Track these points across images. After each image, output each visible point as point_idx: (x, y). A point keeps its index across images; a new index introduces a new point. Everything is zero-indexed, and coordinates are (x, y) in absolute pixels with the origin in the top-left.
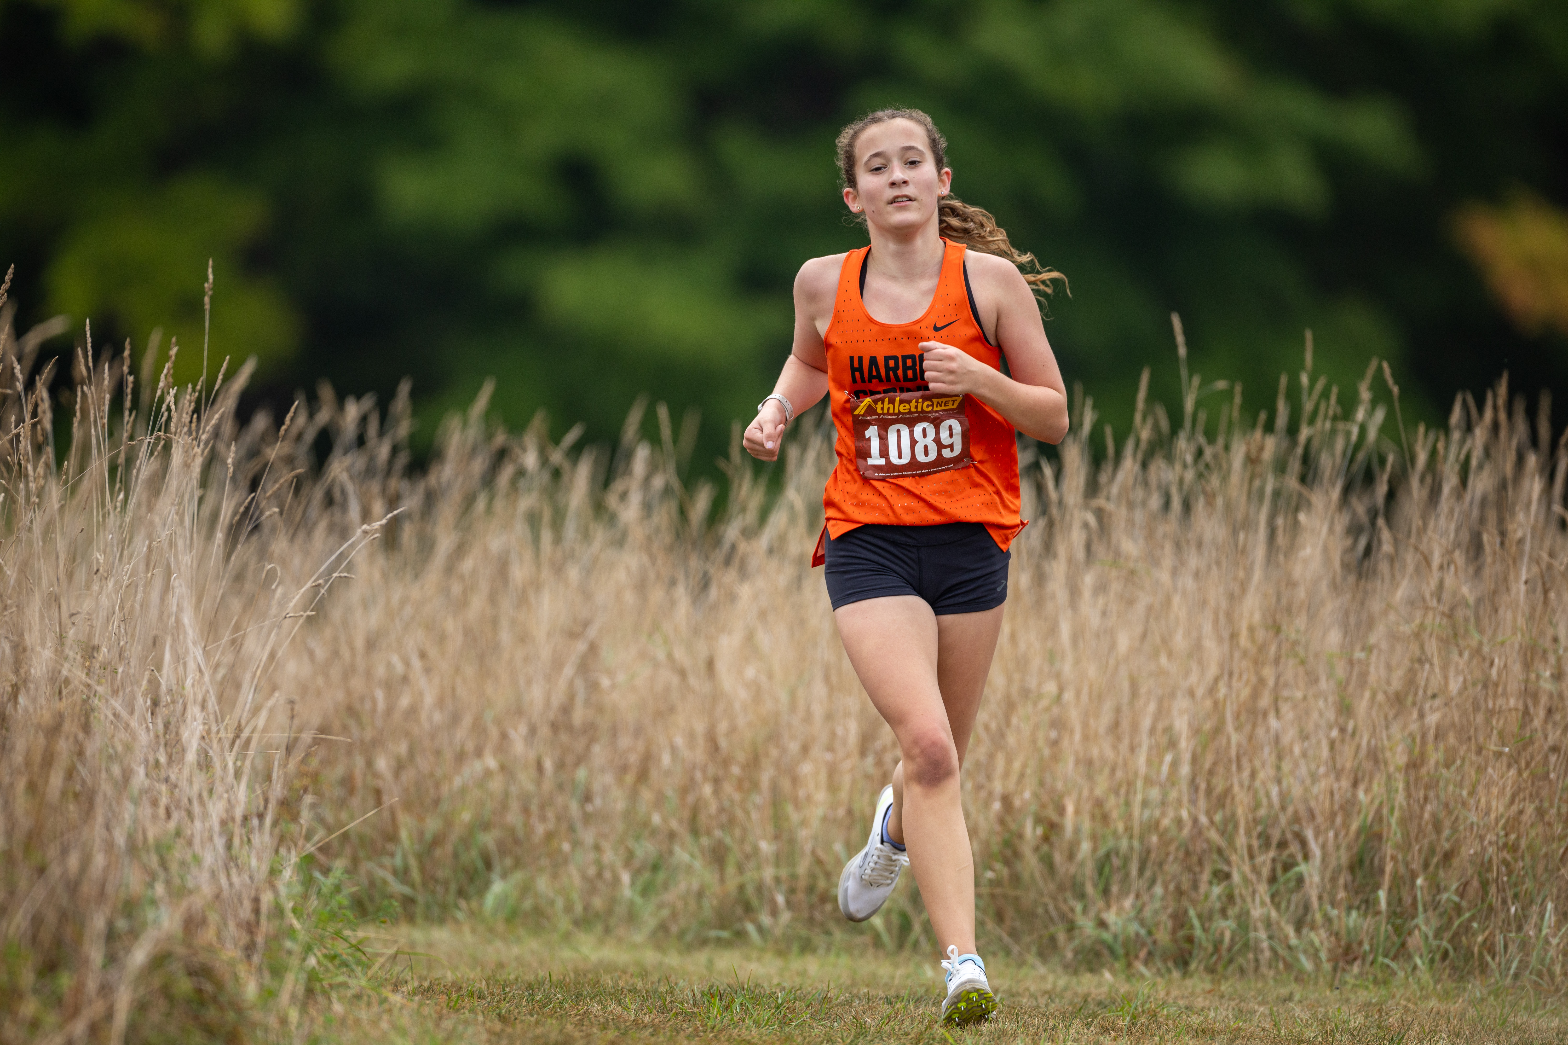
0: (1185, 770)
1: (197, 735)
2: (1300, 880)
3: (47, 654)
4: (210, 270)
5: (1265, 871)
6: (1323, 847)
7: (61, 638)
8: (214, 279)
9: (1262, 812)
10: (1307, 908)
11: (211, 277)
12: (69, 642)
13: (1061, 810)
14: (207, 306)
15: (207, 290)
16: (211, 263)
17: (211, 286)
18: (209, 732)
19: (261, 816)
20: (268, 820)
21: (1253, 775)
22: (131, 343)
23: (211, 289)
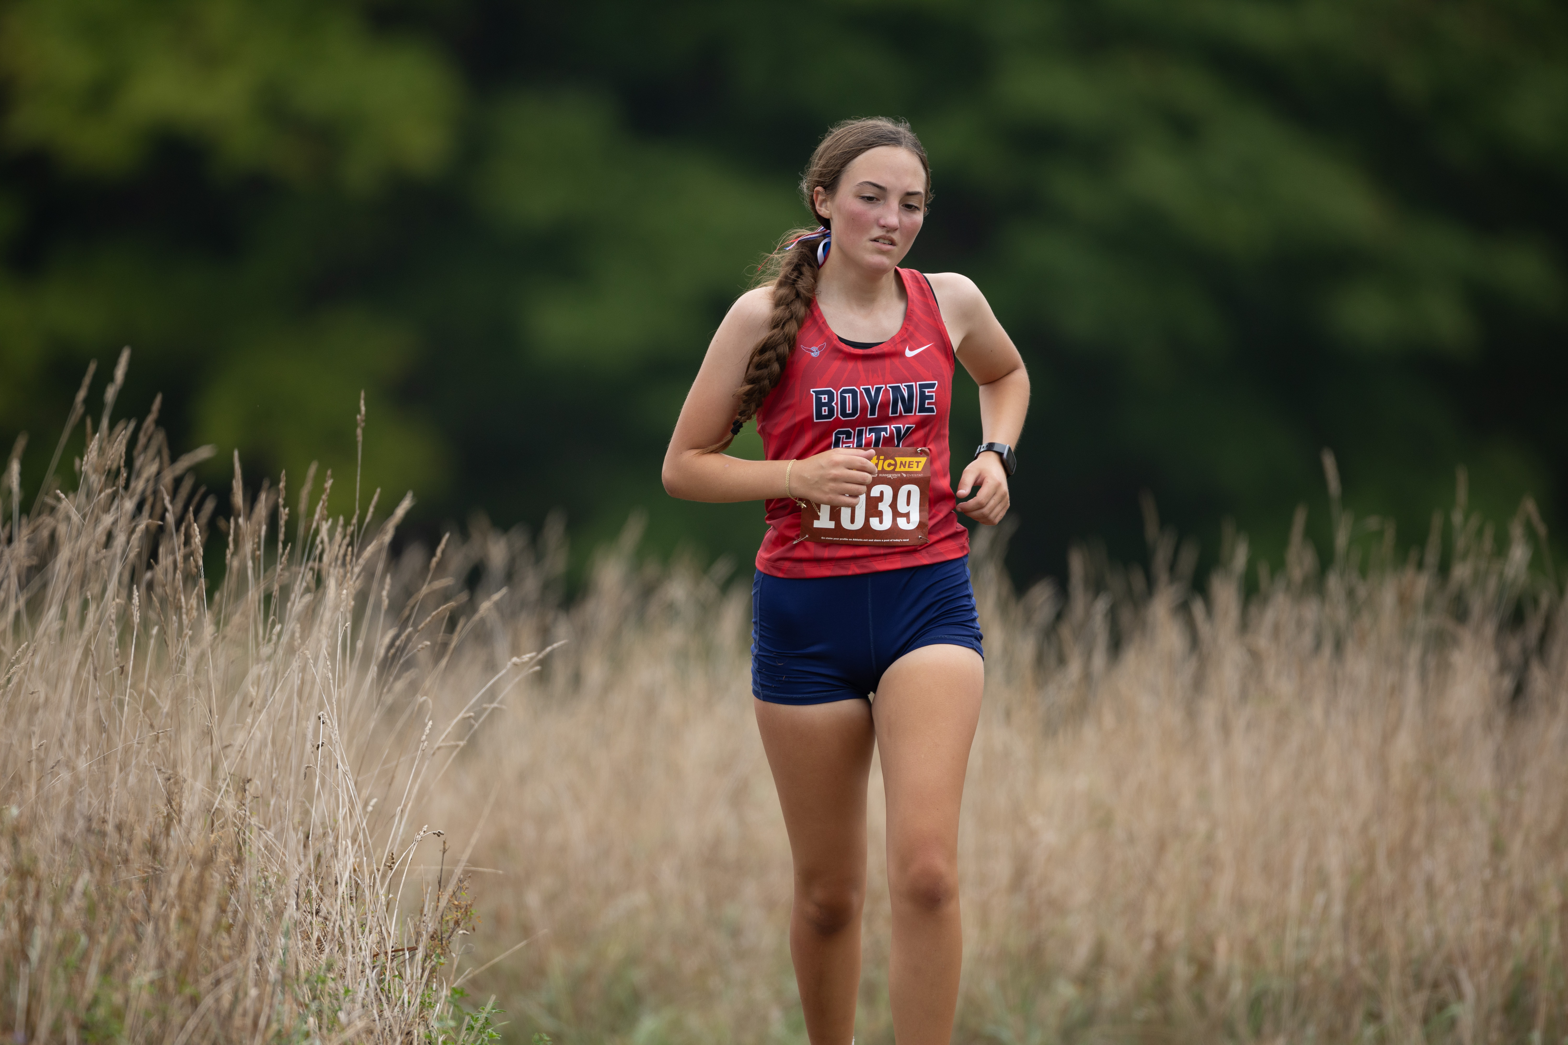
0: (1337, 910)
1: (350, 867)
2: (1453, 1023)
3: (199, 785)
4: (362, 402)
5: (1419, 1011)
6: (1478, 988)
7: (214, 769)
8: (366, 411)
9: (1416, 952)
11: (363, 408)
12: (221, 775)
13: (1212, 949)
14: (360, 438)
15: (359, 421)
16: (363, 394)
17: (364, 418)
18: (360, 865)
19: (413, 950)
20: (420, 955)
21: (1407, 915)
22: (286, 475)
23: (363, 421)
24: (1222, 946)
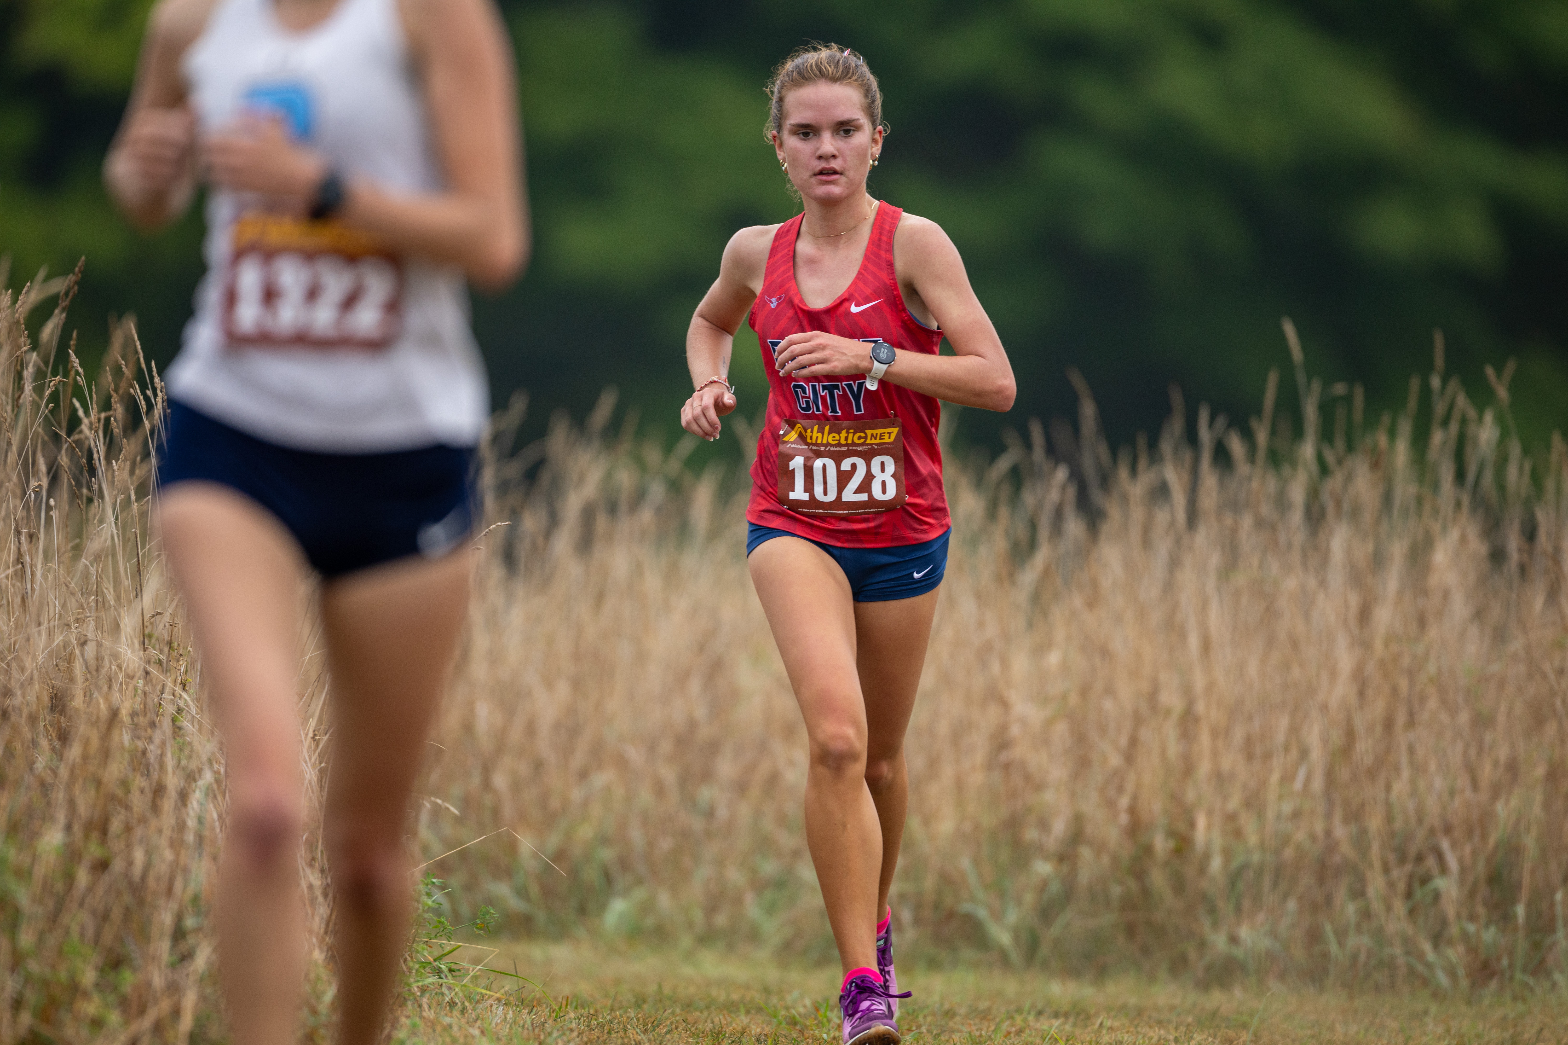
2: (1437, 896)
5: (1401, 887)
6: (1461, 861)
9: (1398, 825)
10: (1444, 923)
21: (1389, 789)
24: (1201, 822)
